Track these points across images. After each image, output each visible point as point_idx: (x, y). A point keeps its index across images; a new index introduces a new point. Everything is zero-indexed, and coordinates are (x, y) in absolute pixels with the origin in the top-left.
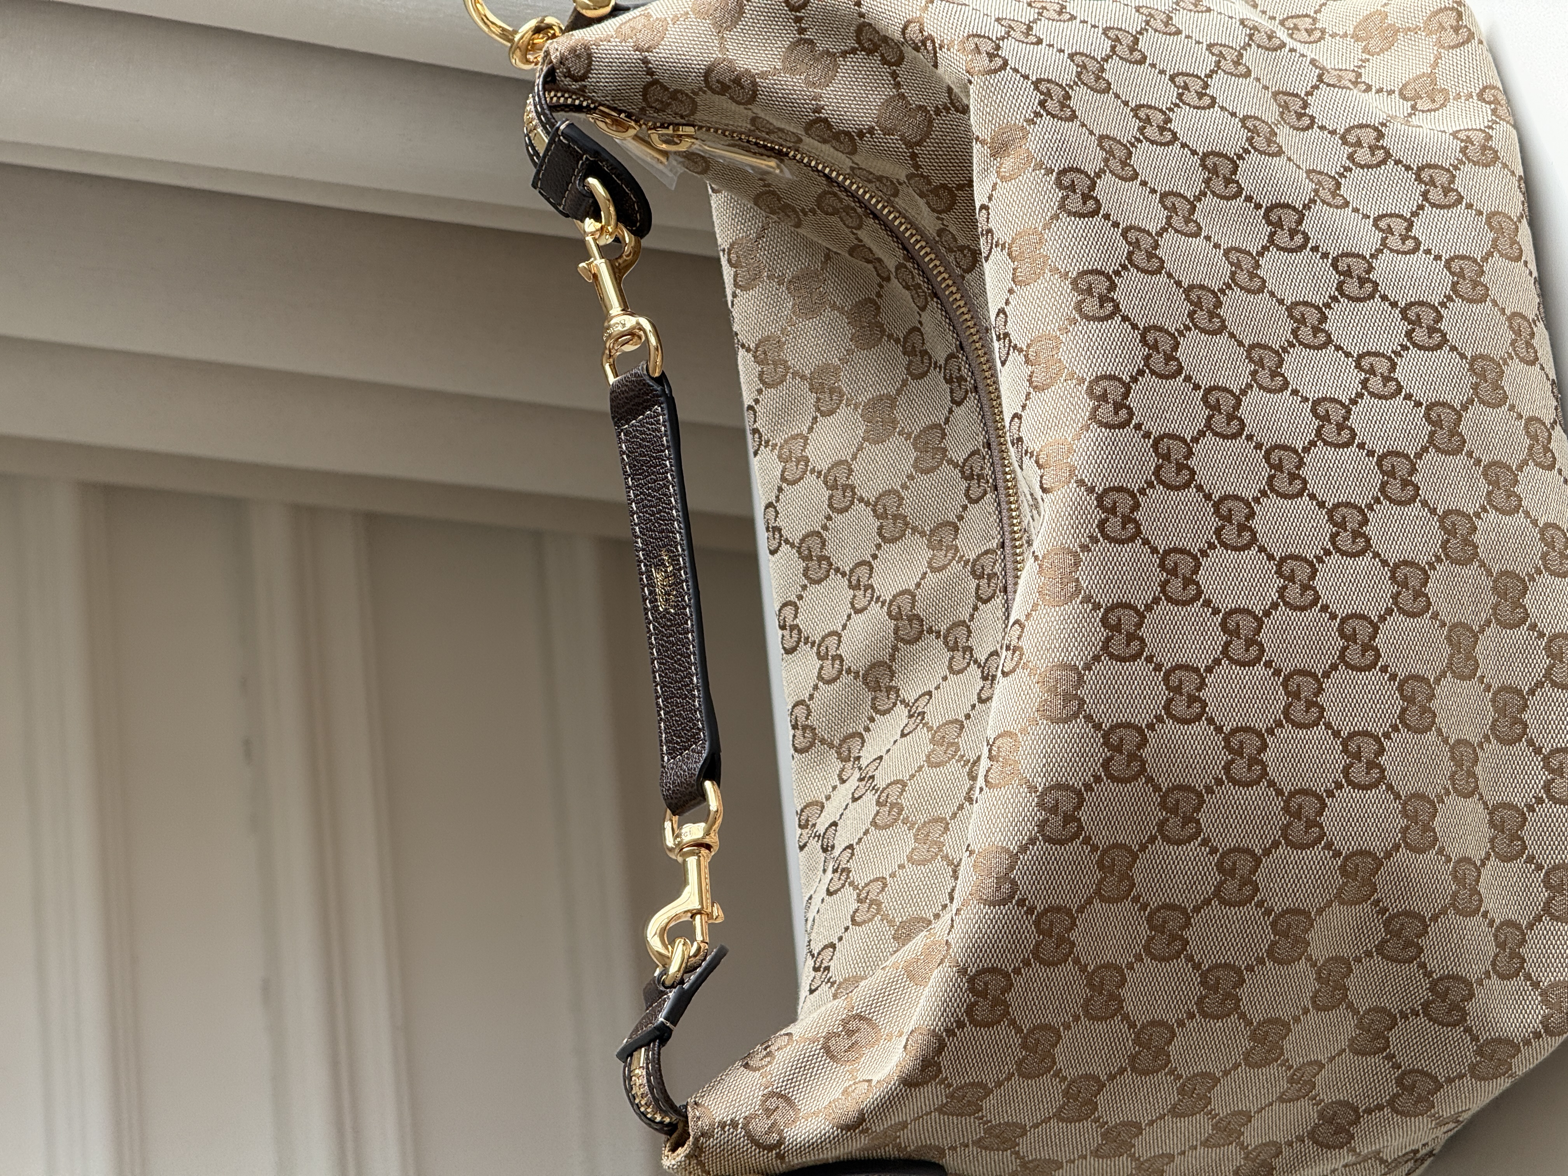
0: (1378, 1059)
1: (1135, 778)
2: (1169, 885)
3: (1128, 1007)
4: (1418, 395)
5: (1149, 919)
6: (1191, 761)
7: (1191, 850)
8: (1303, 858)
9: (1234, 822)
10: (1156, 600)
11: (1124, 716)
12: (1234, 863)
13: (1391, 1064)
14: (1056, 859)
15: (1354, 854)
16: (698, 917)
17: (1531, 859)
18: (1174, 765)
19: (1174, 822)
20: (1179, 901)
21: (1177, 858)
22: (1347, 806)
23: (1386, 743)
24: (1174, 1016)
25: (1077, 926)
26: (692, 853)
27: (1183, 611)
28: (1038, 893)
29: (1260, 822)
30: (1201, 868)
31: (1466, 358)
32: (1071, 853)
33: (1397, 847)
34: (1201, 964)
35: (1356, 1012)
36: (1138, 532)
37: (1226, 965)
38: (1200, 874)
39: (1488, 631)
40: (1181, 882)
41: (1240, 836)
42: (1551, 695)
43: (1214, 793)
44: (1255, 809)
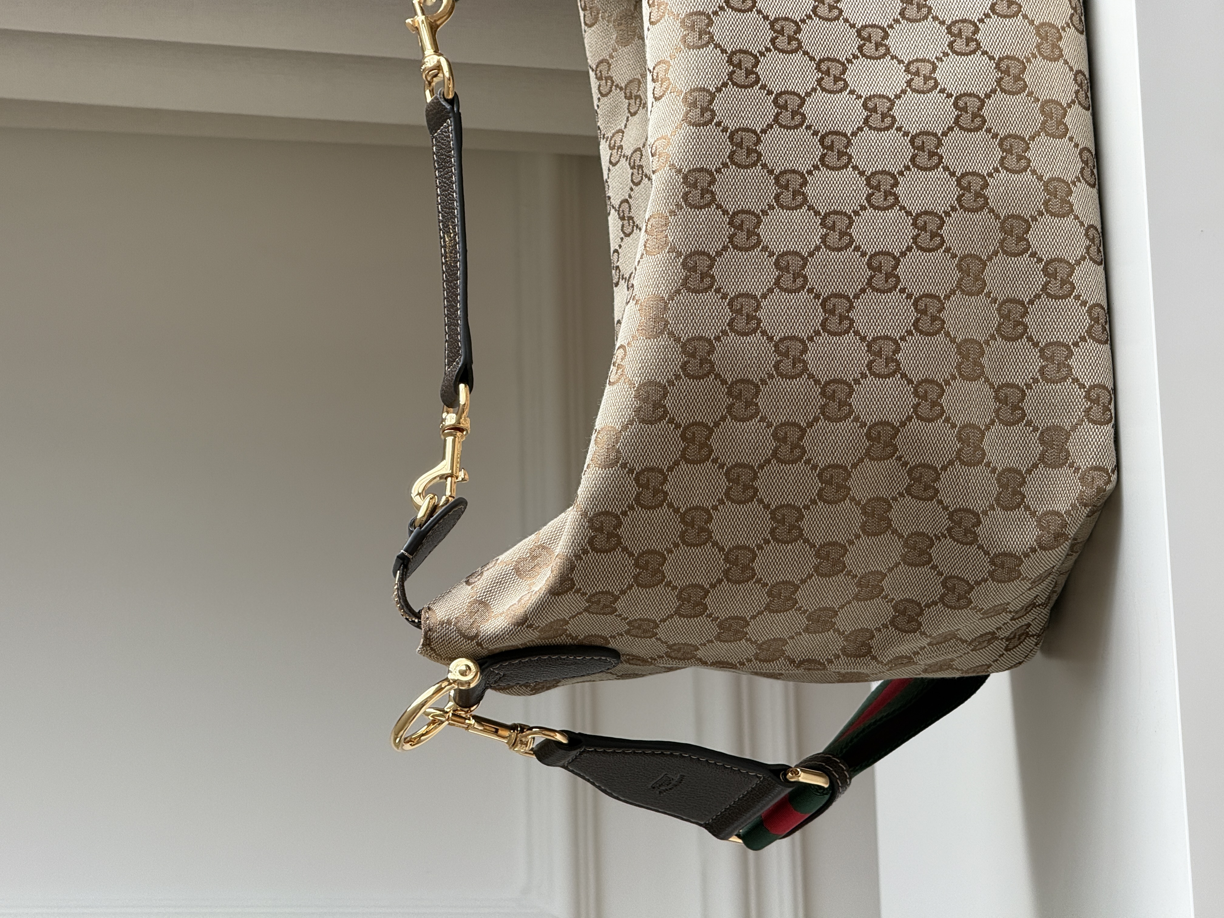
0: (926, 568)
1: (707, 375)
2: (739, 450)
3: (716, 537)
4: (950, 89)
5: (727, 474)
6: (749, 362)
7: (753, 425)
8: (838, 428)
9: (783, 404)
10: (725, 248)
11: (697, 332)
12: (786, 433)
13: (936, 572)
14: (648, 434)
15: (876, 424)
16: (449, 479)
17: (1029, 423)
18: (736, 365)
19: (739, 405)
20: (747, 461)
21: (743, 431)
22: (870, 390)
23: (902, 344)
24: (754, 542)
25: (668, 481)
26: (450, 434)
27: (746, 255)
28: (636, 458)
29: (804, 404)
30: (761, 437)
31: (994, 59)
32: (660, 430)
33: (909, 419)
34: (769, 505)
35: (901, 536)
36: (714, 200)
37: (788, 506)
38: (761, 441)
39: (995, 260)
40: (747, 448)
41: (788, 414)
42: (1046, 304)
43: (767, 384)
44: (799, 394)
